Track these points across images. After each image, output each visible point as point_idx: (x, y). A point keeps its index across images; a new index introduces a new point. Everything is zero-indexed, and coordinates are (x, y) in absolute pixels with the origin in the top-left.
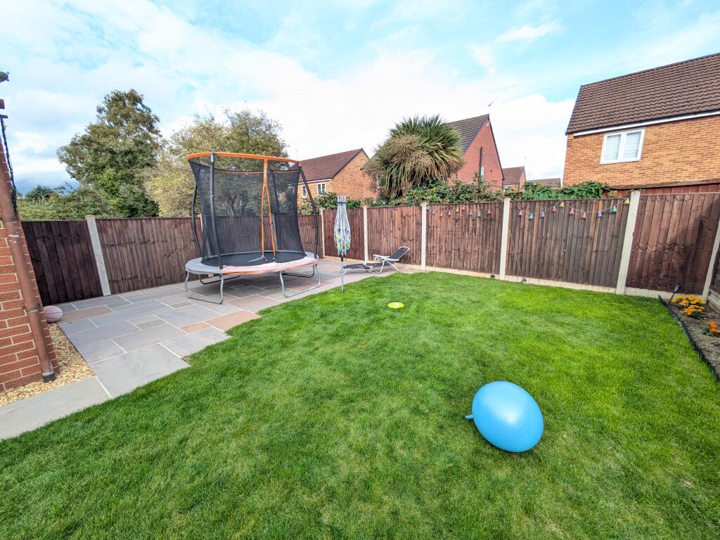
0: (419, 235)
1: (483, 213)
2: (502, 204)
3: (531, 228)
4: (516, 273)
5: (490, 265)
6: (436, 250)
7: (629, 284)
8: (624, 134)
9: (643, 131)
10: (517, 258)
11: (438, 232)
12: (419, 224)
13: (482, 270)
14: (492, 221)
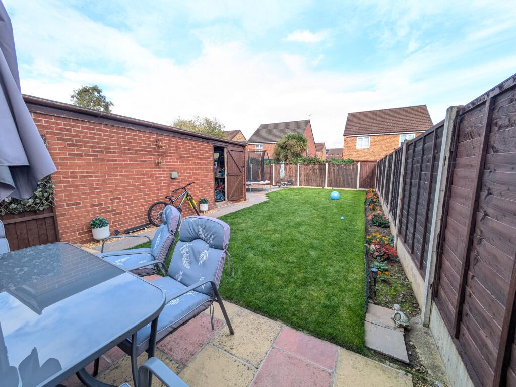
0: (296, 175)
1: (319, 167)
2: (325, 165)
3: (334, 172)
4: (330, 187)
5: (322, 185)
6: (303, 180)
7: (360, 188)
8: (363, 137)
9: (370, 137)
10: (330, 182)
11: (303, 174)
12: (297, 171)
13: (320, 186)
14: (322, 170)
